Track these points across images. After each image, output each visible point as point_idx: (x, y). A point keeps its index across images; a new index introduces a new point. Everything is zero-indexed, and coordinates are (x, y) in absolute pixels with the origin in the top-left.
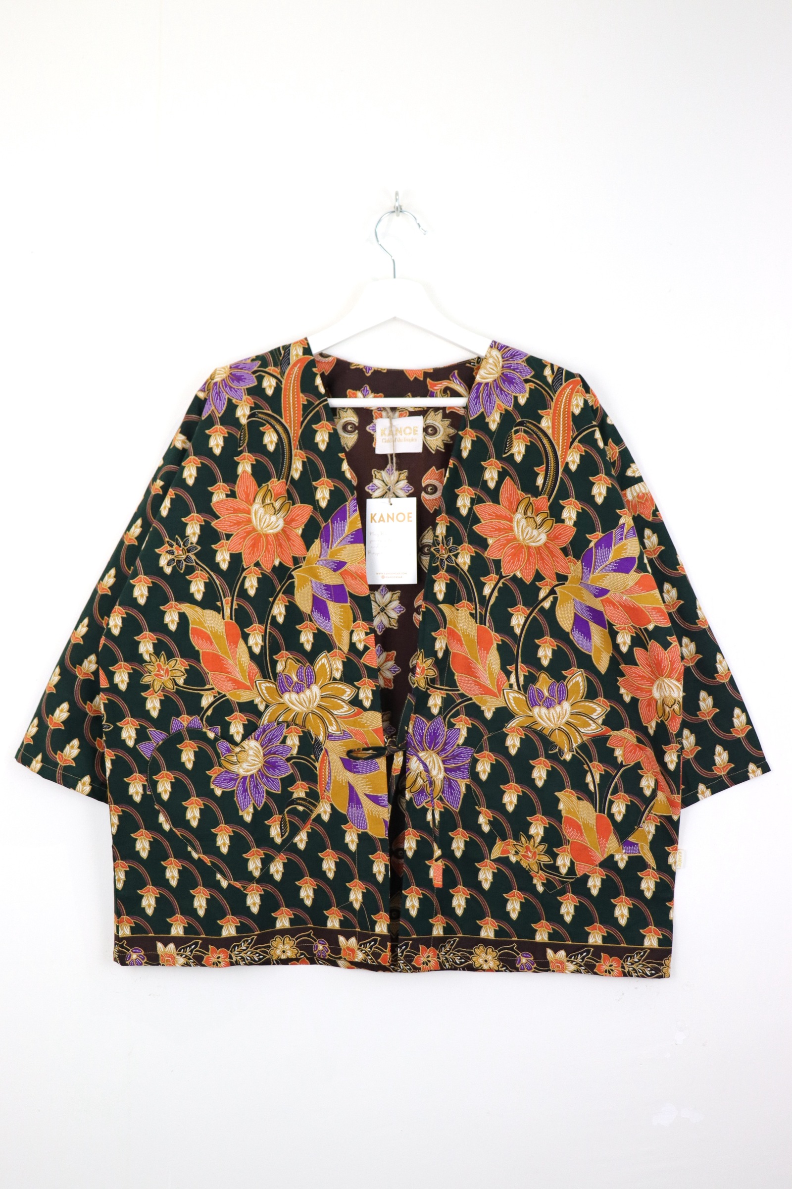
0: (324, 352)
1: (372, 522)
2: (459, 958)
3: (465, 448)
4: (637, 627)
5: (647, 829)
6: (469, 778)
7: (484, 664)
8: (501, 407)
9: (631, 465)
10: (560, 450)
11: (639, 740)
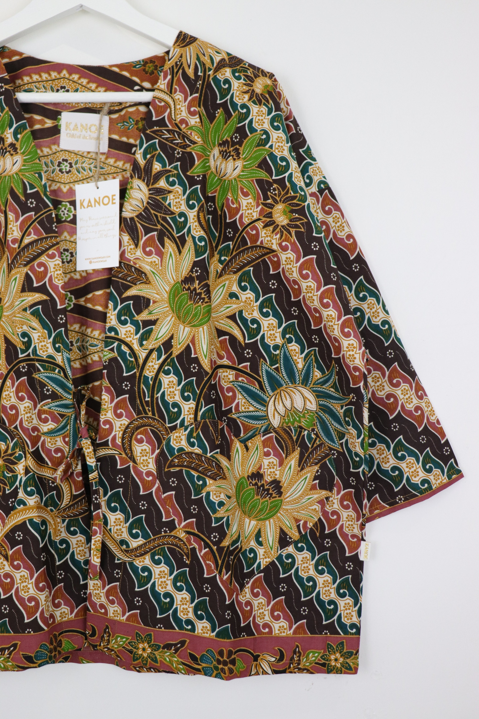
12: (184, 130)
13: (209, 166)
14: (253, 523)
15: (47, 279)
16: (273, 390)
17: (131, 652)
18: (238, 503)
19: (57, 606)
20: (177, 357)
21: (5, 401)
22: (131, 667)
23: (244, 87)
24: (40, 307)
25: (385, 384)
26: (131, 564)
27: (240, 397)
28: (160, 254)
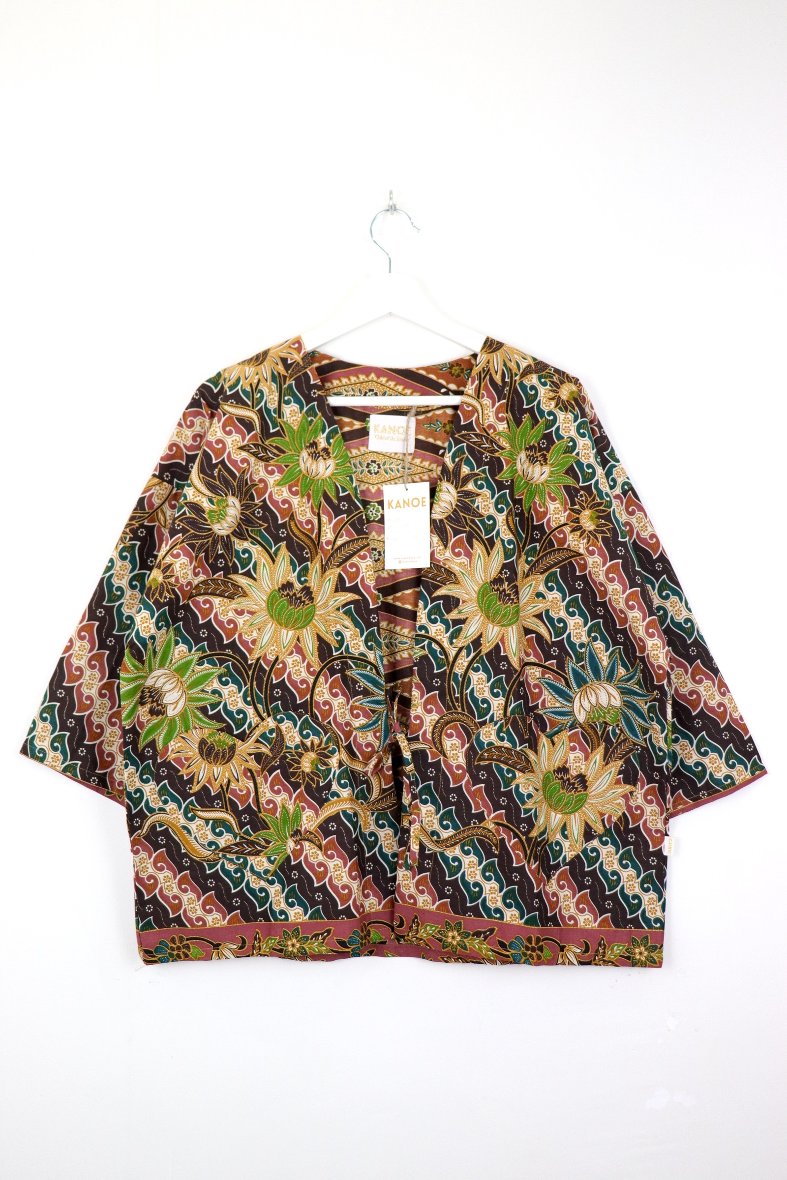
12: (492, 435)
13: (516, 469)
14: (559, 816)
15: (359, 580)
16: (579, 686)
17: (440, 940)
18: (545, 797)
19: (366, 896)
20: (486, 655)
21: (318, 697)
22: (439, 958)
23: (551, 394)
24: (352, 606)
25: (687, 681)
26: (442, 854)
27: (547, 693)
28: (469, 555)
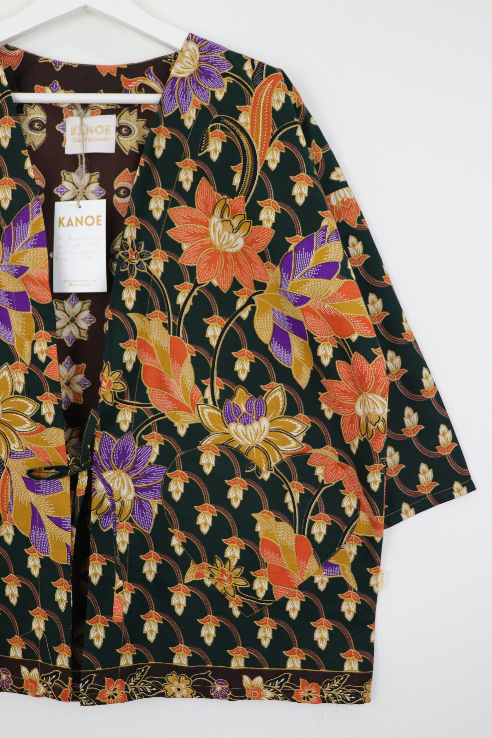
0: (11, 44)
1: (60, 226)
2: (150, 687)
3: (159, 147)
4: (340, 338)
5: (348, 550)
6: (161, 498)
7: (177, 378)
8: (197, 103)
9: (336, 168)
10: (259, 147)
11: (341, 459)
